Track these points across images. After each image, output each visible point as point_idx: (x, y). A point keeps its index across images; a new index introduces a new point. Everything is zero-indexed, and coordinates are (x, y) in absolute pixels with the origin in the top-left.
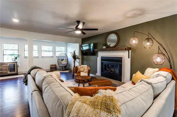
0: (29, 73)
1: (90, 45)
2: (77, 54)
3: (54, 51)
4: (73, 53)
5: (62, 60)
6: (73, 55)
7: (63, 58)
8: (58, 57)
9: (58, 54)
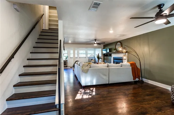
0: (75, 63)
1: (106, 51)
2: (100, 55)
3: (87, 54)
4: (98, 55)
5: (92, 60)
6: (97, 56)
7: (92, 59)
8: (89, 57)
9: (89, 56)
